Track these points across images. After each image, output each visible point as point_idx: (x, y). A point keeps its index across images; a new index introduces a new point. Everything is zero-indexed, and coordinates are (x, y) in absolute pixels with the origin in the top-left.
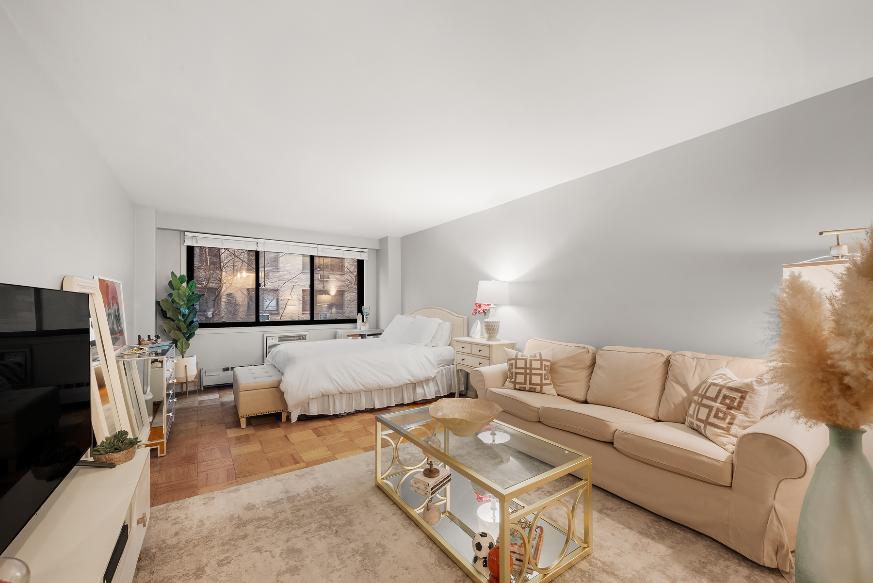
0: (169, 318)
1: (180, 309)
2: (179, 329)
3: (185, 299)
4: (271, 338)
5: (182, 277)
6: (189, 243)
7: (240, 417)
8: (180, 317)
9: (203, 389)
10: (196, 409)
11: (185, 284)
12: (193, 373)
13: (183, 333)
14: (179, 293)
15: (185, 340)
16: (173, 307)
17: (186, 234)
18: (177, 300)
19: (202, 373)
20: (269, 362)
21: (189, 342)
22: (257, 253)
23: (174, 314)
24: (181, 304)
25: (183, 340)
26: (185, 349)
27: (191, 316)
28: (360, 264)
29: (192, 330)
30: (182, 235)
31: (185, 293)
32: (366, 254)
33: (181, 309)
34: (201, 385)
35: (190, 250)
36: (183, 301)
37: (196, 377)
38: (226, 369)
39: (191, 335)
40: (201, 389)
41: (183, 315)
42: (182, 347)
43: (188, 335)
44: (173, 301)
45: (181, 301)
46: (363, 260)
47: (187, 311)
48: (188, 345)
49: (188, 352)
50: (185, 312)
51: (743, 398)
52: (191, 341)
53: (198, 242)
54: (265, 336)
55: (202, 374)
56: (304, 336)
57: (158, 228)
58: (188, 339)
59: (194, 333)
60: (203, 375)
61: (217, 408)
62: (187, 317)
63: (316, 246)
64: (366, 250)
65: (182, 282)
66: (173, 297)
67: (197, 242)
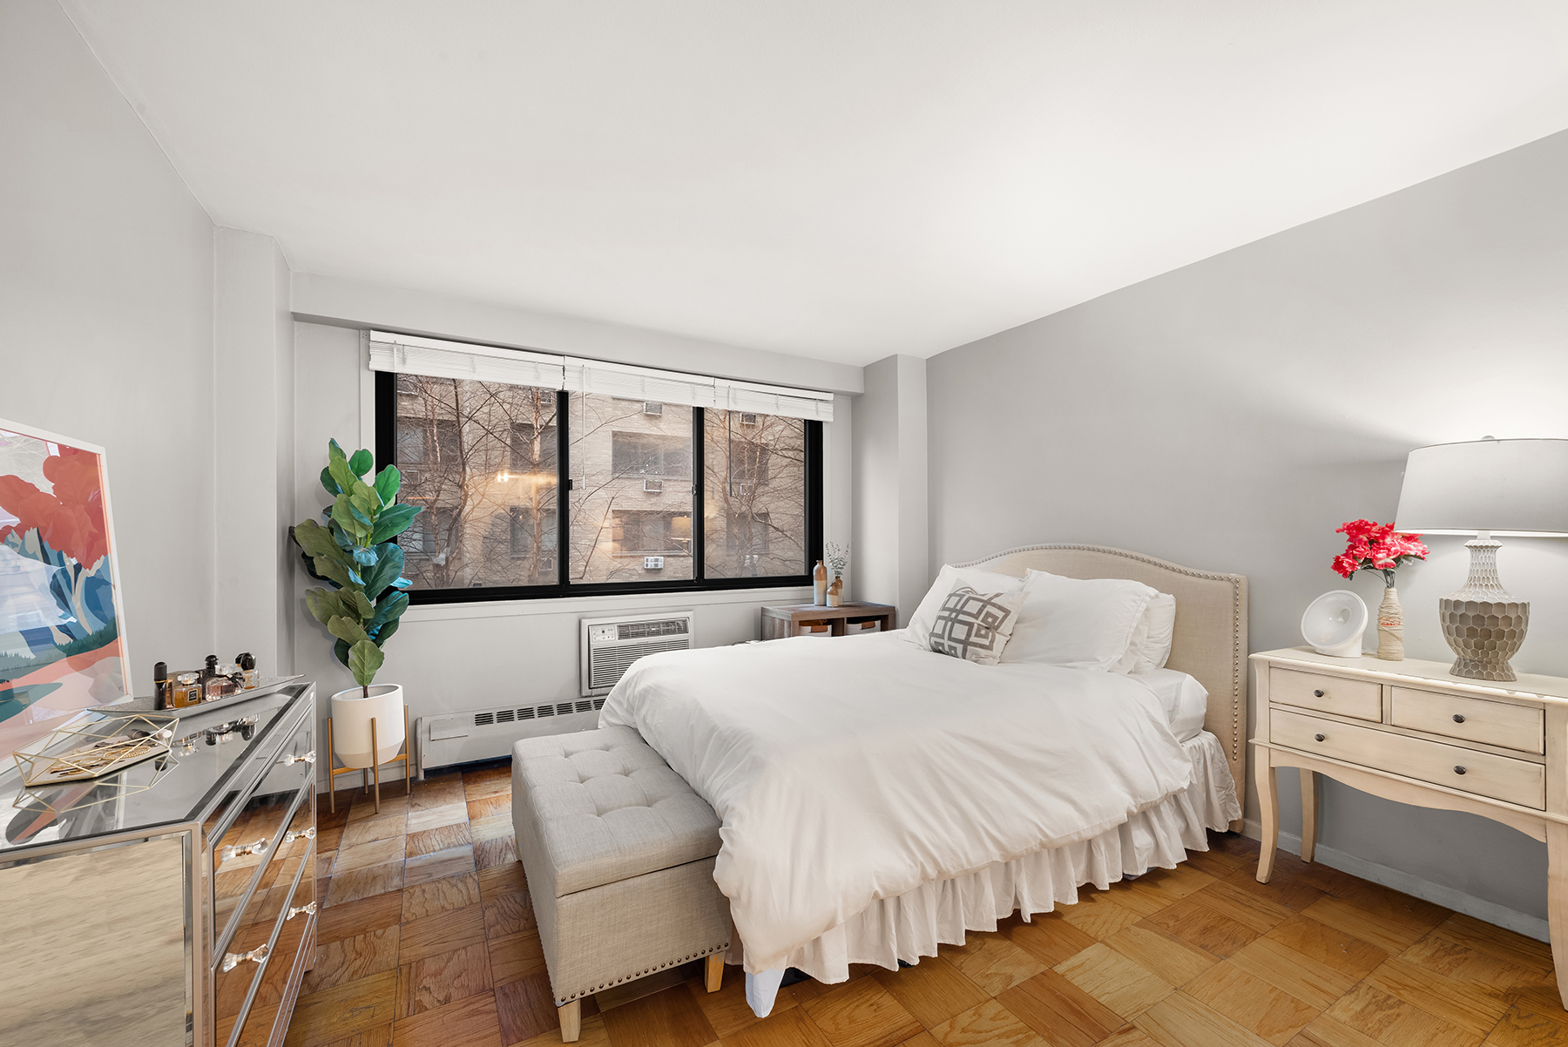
0: (324, 578)
1: (352, 552)
2: (352, 610)
3: (367, 521)
4: (600, 629)
5: (360, 456)
6: (382, 363)
7: (558, 1002)
8: (356, 577)
9: (422, 777)
10: (396, 883)
11: (369, 478)
12: (393, 737)
13: (366, 622)
14: (348, 502)
15: (369, 642)
16: (334, 546)
17: (374, 335)
18: (344, 523)
19: (419, 731)
20: (615, 714)
21: (382, 649)
22: (563, 397)
23: (335, 567)
24: (359, 535)
25: (363, 645)
26: (370, 669)
27: (388, 571)
28: (814, 430)
29: (390, 612)
30: (363, 341)
31: (369, 502)
32: (830, 407)
33: (356, 552)
34: (416, 765)
35: (386, 384)
36: (363, 526)
37: (403, 749)
38: (483, 719)
39: (388, 628)
40: (417, 777)
41: (366, 571)
42: (363, 664)
43: (379, 627)
44: (333, 528)
45: (357, 527)
46: (821, 423)
47: (373, 559)
48: (380, 658)
49: (380, 676)
50: (369, 560)
51: (1005, 617)
52: (388, 646)
53: (408, 361)
54: (585, 623)
55: (419, 736)
56: (681, 623)
57: (297, 317)
58: (379, 639)
59: (396, 622)
60: (422, 737)
61: (462, 878)
62: (377, 575)
63: (710, 381)
64: (830, 397)
65: (360, 472)
66: (334, 515)
67: (404, 361)
